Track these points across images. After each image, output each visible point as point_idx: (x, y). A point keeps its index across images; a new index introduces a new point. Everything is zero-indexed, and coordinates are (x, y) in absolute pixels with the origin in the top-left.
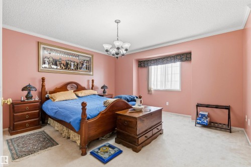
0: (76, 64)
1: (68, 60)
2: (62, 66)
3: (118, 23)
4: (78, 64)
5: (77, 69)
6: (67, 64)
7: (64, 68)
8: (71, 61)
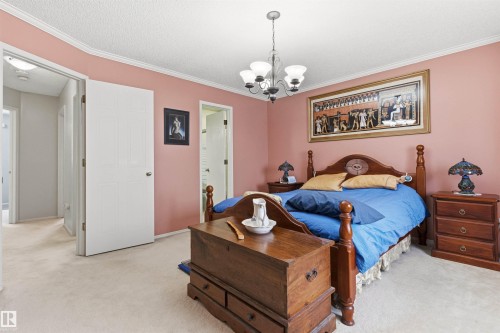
0: (371, 113)
1: (353, 112)
2: (343, 126)
3: (273, 19)
4: (376, 114)
5: (376, 123)
6: (352, 119)
7: (345, 128)
8: (361, 111)
